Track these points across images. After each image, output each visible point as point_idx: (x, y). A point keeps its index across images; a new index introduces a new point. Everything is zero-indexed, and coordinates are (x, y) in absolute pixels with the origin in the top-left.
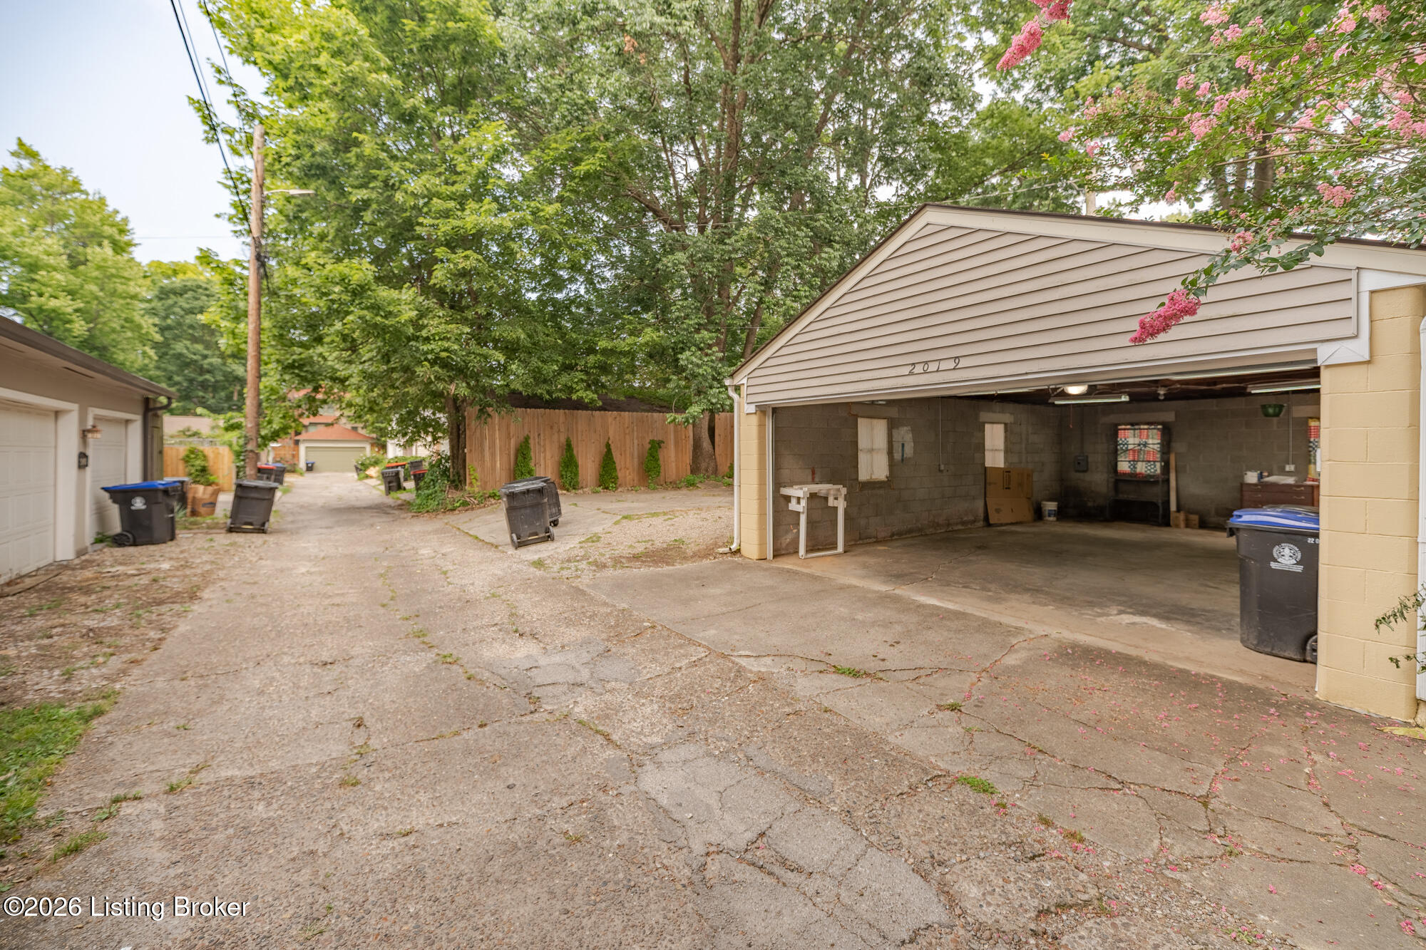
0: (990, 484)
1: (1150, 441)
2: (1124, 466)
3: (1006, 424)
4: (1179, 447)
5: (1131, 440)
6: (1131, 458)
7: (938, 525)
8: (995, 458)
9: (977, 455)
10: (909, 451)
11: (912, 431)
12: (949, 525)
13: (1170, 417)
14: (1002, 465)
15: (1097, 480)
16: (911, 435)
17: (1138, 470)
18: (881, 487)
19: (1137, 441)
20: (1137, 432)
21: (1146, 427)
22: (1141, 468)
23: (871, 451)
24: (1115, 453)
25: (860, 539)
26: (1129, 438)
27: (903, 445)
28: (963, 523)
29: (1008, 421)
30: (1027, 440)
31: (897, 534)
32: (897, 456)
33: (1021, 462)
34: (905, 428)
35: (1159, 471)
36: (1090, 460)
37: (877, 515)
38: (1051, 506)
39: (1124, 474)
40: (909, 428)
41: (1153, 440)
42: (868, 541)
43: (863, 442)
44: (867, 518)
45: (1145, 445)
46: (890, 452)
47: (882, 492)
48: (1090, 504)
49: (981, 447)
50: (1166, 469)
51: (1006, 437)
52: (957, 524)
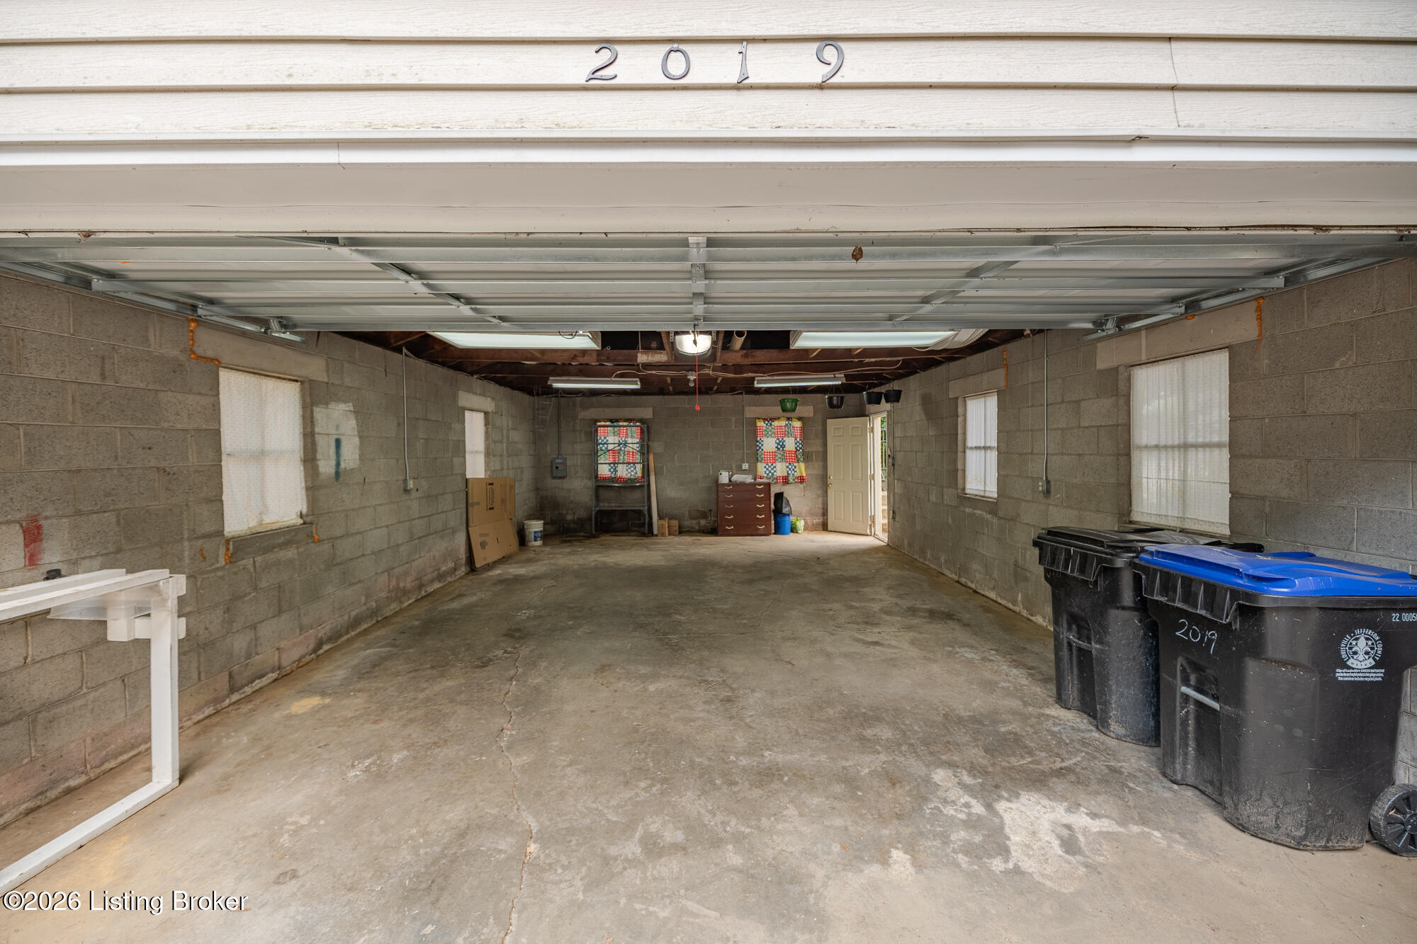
0: (473, 505)
1: (630, 440)
2: (604, 471)
3: (486, 413)
4: (657, 446)
5: (611, 439)
6: (611, 460)
7: (405, 592)
8: (476, 467)
9: (456, 460)
10: (350, 455)
11: (356, 412)
12: (421, 586)
13: (647, 413)
14: (483, 477)
15: (577, 489)
16: (353, 423)
17: (619, 474)
18: (286, 544)
19: (616, 440)
20: (616, 429)
21: (625, 424)
22: (623, 472)
23: (260, 456)
24: (594, 455)
25: (233, 690)
26: (609, 437)
27: (338, 442)
28: (440, 577)
29: (489, 410)
30: (508, 437)
31: (330, 639)
32: (326, 467)
33: (502, 469)
34: (342, 407)
35: (639, 474)
36: (569, 463)
37: (280, 612)
38: (536, 526)
39: (605, 479)
40: (349, 406)
41: (633, 439)
42: (257, 684)
43: (234, 433)
44: (254, 627)
45: (625, 444)
46: (310, 458)
47: (290, 553)
48: (569, 517)
49: (459, 448)
50: (646, 471)
51: (487, 433)
52: (432, 581)
